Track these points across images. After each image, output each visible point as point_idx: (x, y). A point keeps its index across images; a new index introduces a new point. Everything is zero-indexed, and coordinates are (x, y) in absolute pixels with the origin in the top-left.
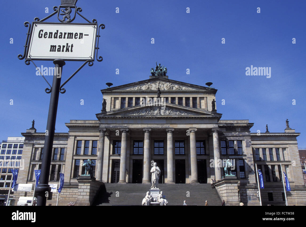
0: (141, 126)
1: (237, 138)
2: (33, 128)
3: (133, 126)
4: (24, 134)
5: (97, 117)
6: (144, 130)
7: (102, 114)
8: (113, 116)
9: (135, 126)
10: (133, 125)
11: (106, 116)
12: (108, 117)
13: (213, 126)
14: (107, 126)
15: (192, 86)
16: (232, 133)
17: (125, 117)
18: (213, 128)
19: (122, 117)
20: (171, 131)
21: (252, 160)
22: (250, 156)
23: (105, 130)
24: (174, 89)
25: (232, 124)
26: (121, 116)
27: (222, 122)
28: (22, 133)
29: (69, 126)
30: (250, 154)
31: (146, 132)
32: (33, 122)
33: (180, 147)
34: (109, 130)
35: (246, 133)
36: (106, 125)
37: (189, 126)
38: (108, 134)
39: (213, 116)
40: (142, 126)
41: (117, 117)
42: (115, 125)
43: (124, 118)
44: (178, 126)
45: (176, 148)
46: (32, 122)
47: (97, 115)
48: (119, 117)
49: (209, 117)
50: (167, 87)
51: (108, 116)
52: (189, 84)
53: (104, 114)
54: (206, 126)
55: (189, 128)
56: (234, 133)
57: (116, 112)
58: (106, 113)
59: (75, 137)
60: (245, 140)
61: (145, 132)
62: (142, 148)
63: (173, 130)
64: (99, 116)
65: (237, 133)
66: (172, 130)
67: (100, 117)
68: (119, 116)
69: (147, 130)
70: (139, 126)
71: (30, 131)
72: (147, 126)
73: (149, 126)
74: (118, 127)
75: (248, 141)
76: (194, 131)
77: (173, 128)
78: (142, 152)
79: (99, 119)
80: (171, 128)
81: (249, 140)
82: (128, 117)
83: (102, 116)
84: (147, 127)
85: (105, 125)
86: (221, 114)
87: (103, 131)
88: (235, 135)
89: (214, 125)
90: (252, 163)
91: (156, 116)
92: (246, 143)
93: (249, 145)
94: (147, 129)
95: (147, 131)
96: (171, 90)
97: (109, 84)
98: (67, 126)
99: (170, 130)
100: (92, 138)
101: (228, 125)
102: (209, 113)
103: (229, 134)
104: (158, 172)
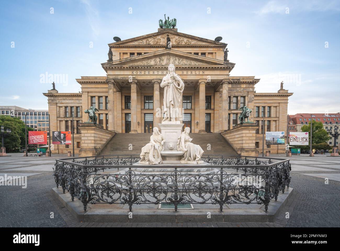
0: (150, 78)
1: (241, 94)
2: (54, 89)
3: (142, 78)
4: (46, 94)
5: (103, 67)
6: (153, 81)
7: (108, 64)
8: (119, 66)
9: (144, 78)
10: (142, 76)
11: (112, 66)
12: (115, 67)
13: (224, 78)
14: (116, 78)
16: (237, 90)
17: (133, 68)
18: (224, 79)
19: (130, 67)
21: (252, 115)
23: (113, 81)
24: (183, 43)
25: (239, 80)
26: (128, 66)
28: (43, 94)
29: (80, 82)
32: (54, 84)
33: (187, 103)
34: (118, 82)
35: (251, 89)
36: (114, 76)
37: (199, 78)
38: (119, 90)
39: (226, 66)
40: (152, 78)
41: (124, 68)
42: (123, 76)
43: (131, 68)
44: (188, 78)
45: (183, 104)
46: (52, 84)
47: (102, 64)
48: (127, 68)
49: (221, 68)
50: (176, 41)
53: (110, 64)
54: (216, 78)
55: (199, 80)
56: (239, 90)
57: (123, 62)
58: (112, 63)
59: (88, 93)
60: (249, 96)
61: (154, 83)
62: (152, 104)
64: (104, 66)
65: (242, 89)
67: (106, 67)
68: (127, 66)
70: (149, 78)
71: (52, 92)
73: (159, 78)
74: (127, 79)
75: (251, 97)
76: (204, 83)
78: (153, 106)
79: (106, 69)
81: (252, 95)
82: (136, 68)
83: (109, 66)
85: (112, 76)
86: (234, 64)
87: (111, 83)
88: (240, 91)
89: (225, 76)
90: (252, 117)
91: (165, 66)
92: (249, 99)
93: (252, 100)
94: (156, 80)
95: (156, 83)
96: (180, 45)
98: (78, 82)
100: (105, 94)
101: (235, 81)
102: (222, 62)
103: (234, 91)
104: (179, 85)
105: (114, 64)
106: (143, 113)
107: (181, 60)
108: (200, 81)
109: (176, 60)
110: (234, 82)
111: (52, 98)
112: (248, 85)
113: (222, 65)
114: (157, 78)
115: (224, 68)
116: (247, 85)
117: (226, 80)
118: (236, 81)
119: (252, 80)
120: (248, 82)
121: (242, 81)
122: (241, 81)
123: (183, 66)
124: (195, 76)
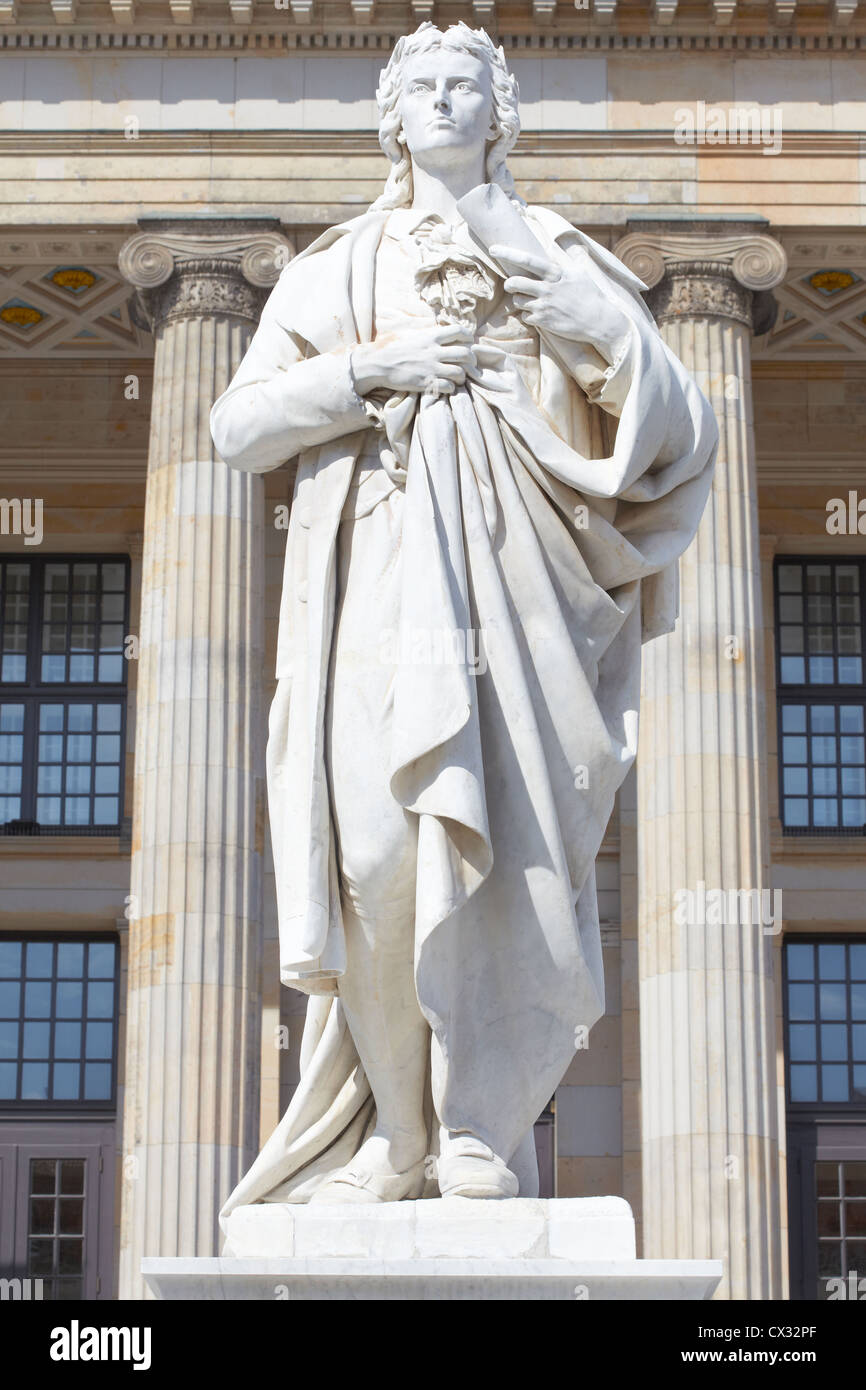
6: (135, 265)
20: (714, 294)
31: (192, 314)
45: (794, 714)
61: (161, 296)
62: (109, 714)
63: (765, 263)
66: (740, 272)
69: (204, 269)
72: (195, 190)
73: (254, 191)
77: (762, 227)
78: (108, 779)
80: (716, 228)
84: (205, 211)
94: (190, 247)
95: (194, 291)
99: (691, 271)
104: (599, 430)
114: (231, 191)
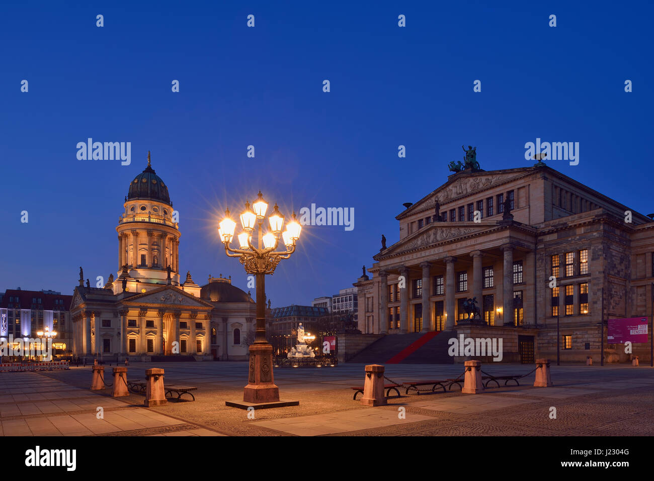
1: (578, 247)
2: (364, 275)
4: (357, 284)
5: (375, 260)
10: (410, 261)
11: (382, 257)
15: (504, 172)
16: (568, 240)
20: (450, 261)
22: (598, 276)
24: (481, 186)
25: (566, 223)
27: (553, 223)
28: (355, 284)
30: (598, 272)
32: (364, 268)
35: (594, 234)
37: (471, 250)
50: (471, 186)
51: (384, 256)
52: (500, 171)
53: (380, 256)
54: (492, 245)
55: (470, 253)
56: (572, 240)
60: (592, 248)
61: (423, 267)
65: (578, 237)
66: (452, 259)
75: (597, 249)
76: (477, 256)
80: (450, 257)
81: (598, 247)
83: (379, 258)
84: (423, 261)
88: (574, 242)
92: (593, 253)
93: (598, 255)
94: (424, 264)
96: (475, 192)
97: (407, 205)
100: (394, 281)
101: (558, 227)
102: (494, 223)
103: (563, 243)
105: (383, 254)
106: (433, 302)
107: (448, 231)
108: (471, 255)
109: (442, 232)
110: (557, 229)
111: (361, 288)
112: (589, 227)
113: (494, 226)
115: (498, 229)
116: (587, 227)
117: (504, 246)
118: (561, 227)
119: (592, 218)
120: (585, 223)
121: (572, 224)
122: (570, 225)
123: (448, 240)
124: (464, 249)
